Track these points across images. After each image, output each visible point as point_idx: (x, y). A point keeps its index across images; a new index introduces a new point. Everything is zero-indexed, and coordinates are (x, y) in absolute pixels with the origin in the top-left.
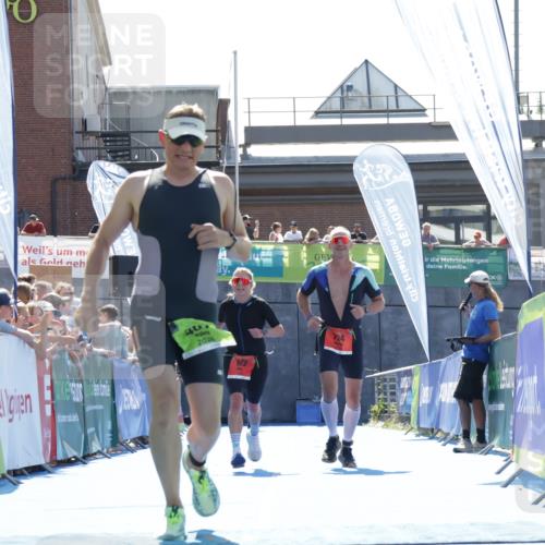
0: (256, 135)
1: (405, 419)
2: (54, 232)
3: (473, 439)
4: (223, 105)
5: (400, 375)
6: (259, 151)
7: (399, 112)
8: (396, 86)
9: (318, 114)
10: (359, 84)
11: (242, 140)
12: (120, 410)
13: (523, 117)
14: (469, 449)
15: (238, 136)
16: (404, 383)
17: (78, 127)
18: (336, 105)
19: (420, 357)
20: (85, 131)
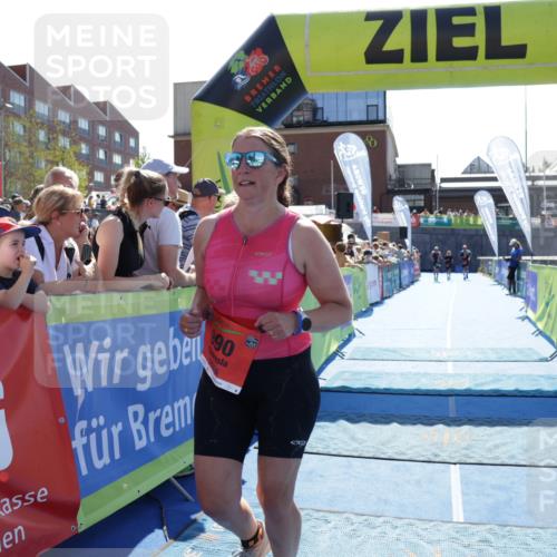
0: (443, 180)
1: (490, 274)
2: (381, 212)
3: (512, 291)
4: (433, 171)
5: (489, 260)
6: (445, 185)
7: (488, 172)
8: (488, 165)
9: (463, 173)
10: (476, 164)
12: (402, 277)
13: (527, 174)
14: (511, 294)
15: (438, 181)
16: (490, 263)
18: (469, 170)
19: (494, 255)
20: (390, 180)
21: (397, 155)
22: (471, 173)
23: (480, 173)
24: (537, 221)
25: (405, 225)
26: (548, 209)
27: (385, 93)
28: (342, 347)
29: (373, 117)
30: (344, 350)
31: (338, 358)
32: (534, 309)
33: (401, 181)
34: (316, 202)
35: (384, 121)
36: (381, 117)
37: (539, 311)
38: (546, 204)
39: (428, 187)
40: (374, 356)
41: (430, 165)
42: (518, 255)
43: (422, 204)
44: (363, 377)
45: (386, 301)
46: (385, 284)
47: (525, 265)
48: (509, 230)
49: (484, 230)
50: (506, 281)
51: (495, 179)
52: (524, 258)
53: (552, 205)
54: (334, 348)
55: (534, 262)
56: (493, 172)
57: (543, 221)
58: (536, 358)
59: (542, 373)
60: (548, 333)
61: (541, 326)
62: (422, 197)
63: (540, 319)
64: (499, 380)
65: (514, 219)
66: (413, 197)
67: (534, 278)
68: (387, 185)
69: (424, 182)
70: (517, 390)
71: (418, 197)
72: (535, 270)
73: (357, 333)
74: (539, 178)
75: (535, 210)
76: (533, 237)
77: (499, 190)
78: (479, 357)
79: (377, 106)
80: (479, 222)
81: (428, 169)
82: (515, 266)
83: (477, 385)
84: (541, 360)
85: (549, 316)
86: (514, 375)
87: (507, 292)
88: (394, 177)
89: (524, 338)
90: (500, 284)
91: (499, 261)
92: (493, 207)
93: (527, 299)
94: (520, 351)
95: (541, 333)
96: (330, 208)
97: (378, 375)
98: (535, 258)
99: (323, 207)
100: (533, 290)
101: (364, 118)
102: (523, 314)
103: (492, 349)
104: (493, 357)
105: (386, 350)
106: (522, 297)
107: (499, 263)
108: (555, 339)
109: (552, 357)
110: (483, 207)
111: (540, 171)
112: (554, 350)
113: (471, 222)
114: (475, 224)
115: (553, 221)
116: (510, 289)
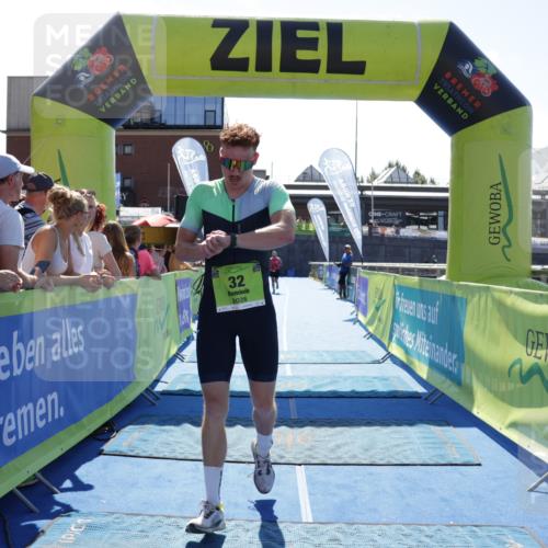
1: (321, 279)
3: (342, 296)
5: (319, 265)
7: (320, 181)
8: (320, 174)
9: (296, 181)
10: (309, 171)
13: (358, 184)
14: (341, 298)
16: (321, 268)
18: (302, 178)
19: (325, 260)
22: (303, 181)
23: (312, 181)
24: (366, 229)
26: (375, 218)
27: (223, 99)
28: (181, 349)
29: (210, 122)
30: (183, 353)
31: (178, 360)
32: (365, 314)
34: (152, 204)
35: (221, 127)
36: (218, 123)
37: (369, 315)
38: (373, 214)
41: (264, 172)
42: (349, 261)
47: (355, 271)
48: (340, 237)
49: (316, 236)
50: (337, 286)
51: (326, 188)
52: (354, 264)
53: (379, 214)
54: (174, 351)
55: (364, 268)
56: (324, 181)
57: (370, 229)
58: (369, 360)
59: (376, 375)
60: (379, 337)
61: (371, 329)
63: (370, 322)
64: (336, 382)
65: (345, 226)
67: (365, 284)
70: (353, 392)
72: (367, 276)
74: (369, 188)
75: (365, 220)
76: (363, 245)
77: (331, 198)
78: (315, 359)
79: (215, 111)
80: (311, 229)
81: (262, 175)
82: (346, 271)
83: (316, 387)
84: (375, 362)
85: (380, 320)
86: (350, 377)
87: (338, 296)
89: (355, 340)
90: (330, 288)
91: (330, 266)
92: (326, 217)
93: (357, 303)
94: (354, 353)
95: (372, 336)
96: (166, 210)
98: (365, 264)
99: (160, 209)
100: (363, 295)
101: (202, 123)
102: (354, 316)
103: (327, 352)
104: (329, 360)
106: (351, 301)
107: (330, 268)
108: (386, 342)
109: (384, 359)
110: (316, 214)
111: (368, 181)
112: (385, 353)
113: (304, 229)
114: (307, 231)
115: (380, 230)
116: (340, 294)
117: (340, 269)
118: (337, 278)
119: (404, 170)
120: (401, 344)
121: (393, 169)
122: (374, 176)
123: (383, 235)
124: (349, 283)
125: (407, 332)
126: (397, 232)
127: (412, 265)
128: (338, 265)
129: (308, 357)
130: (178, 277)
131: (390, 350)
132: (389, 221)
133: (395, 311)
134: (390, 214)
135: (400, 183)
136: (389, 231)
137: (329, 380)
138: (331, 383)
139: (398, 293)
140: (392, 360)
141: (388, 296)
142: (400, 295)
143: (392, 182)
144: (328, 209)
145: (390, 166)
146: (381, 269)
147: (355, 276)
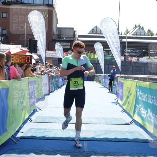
0: (79, 36)
1: (100, 82)
3: (111, 91)
4: (75, 31)
5: (99, 75)
6: (80, 39)
8: (101, 30)
9: (89, 33)
10: (95, 29)
11: (77, 37)
12: (59, 82)
13: (119, 36)
14: (110, 92)
15: (77, 36)
16: (100, 77)
17: (53, 34)
18: (91, 32)
19: (102, 73)
20: (54, 34)
21: (57, 23)
22: (92, 34)
23: (96, 33)
24: (123, 58)
25: (61, 57)
26: (128, 52)
29: (46, 3)
30: (31, 118)
31: (29, 121)
32: (122, 100)
33: (59, 36)
35: (52, 5)
36: (51, 3)
37: (124, 101)
38: (126, 50)
39: (72, 39)
40: (47, 121)
41: (73, 29)
42: (114, 73)
43: (69, 47)
44: (42, 131)
45: (51, 94)
46: (51, 85)
47: (117, 78)
48: (110, 62)
49: (98, 61)
50: (108, 86)
51: (103, 37)
52: (117, 75)
53: (129, 51)
54: (27, 116)
55: (122, 77)
56: (102, 34)
58: (124, 123)
59: (127, 130)
60: (128, 111)
61: (125, 107)
62: (69, 44)
63: (124, 104)
64: (108, 133)
65: (112, 56)
66: (64, 44)
67: (122, 85)
68: (52, 37)
69: (70, 36)
70: (116, 138)
71: (67, 44)
72: (123, 81)
73: (37, 109)
74: (125, 38)
75: (122, 54)
76: (121, 66)
77: (106, 42)
78: (97, 122)
80: (96, 57)
81: (72, 30)
83: (97, 136)
84: (126, 124)
85: (129, 103)
86: (114, 131)
87: (108, 91)
88: (56, 33)
89: (117, 113)
90: (104, 87)
92: (103, 52)
93: (117, 94)
94: (116, 119)
95: (125, 111)
97: (49, 130)
98: (122, 75)
100: (121, 90)
102: (116, 101)
103: (103, 118)
105: (53, 118)
106: (115, 94)
107: (105, 77)
108: (132, 114)
109: (131, 123)
110: (98, 50)
111: (125, 34)
112: (132, 120)
113: (92, 57)
114: (94, 58)
115: (130, 58)
116: (110, 90)
117: (109, 77)
118: (108, 82)
119: (143, 29)
120: (140, 115)
121: (137, 28)
122: (127, 32)
123: (131, 61)
124: (114, 85)
125: (143, 109)
126: (138, 60)
127: (146, 76)
128: (109, 76)
129: (93, 121)
130: (30, 80)
131: (134, 118)
132: (134, 54)
133: (137, 99)
134: (135, 51)
135: (141, 35)
136: (134, 59)
137: (103, 132)
138: (104, 134)
139: (138, 90)
140: (135, 123)
141: (133, 91)
142: (140, 91)
143: (137, 35)
144: (104, 48)
145: (136, 26)
146: (130, 78)
147: (117, 81)
